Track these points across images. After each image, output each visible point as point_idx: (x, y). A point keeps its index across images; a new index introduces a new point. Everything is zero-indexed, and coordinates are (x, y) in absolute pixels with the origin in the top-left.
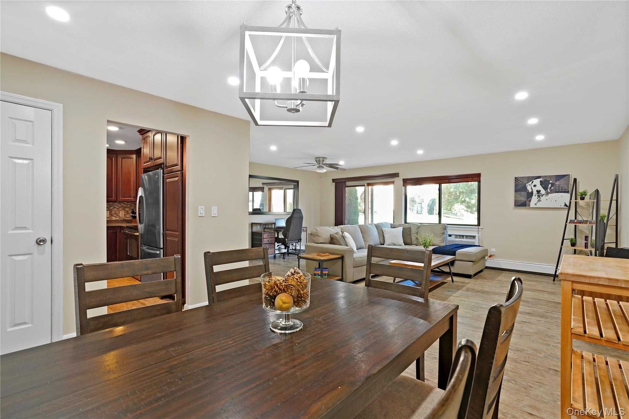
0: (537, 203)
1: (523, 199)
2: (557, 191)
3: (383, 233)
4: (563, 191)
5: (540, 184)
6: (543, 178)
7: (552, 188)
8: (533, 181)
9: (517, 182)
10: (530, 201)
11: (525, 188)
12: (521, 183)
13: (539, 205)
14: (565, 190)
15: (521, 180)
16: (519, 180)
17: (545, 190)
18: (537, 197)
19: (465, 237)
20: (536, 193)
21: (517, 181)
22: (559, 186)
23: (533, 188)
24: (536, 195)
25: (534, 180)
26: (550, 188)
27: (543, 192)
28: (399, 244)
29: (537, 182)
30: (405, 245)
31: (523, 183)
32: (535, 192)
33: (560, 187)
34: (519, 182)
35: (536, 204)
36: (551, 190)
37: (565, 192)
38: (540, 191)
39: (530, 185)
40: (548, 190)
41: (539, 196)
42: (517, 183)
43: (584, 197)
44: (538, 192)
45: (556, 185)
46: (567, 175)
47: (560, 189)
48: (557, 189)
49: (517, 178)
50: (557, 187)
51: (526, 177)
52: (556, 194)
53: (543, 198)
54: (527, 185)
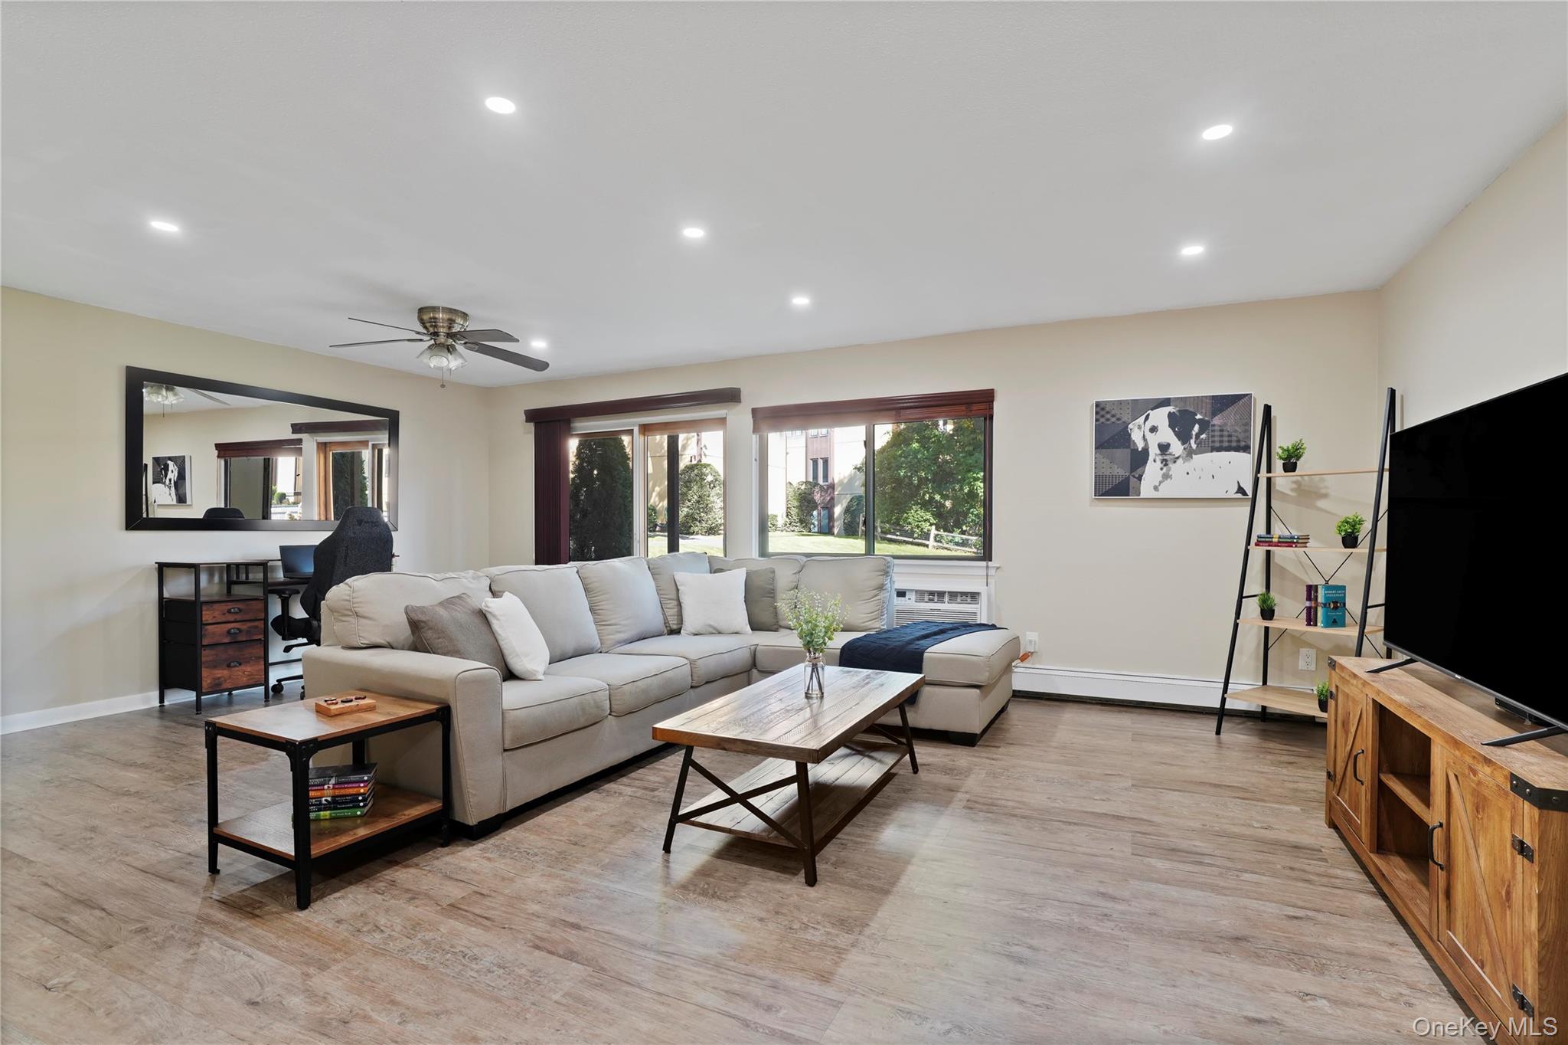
0: (1160, 483)
1: (1120, 472)
2: (1217, 445)
3: (678, 590)
4: (1234, 444)
5: (1168, 424)
6: (1176, 406)
7: (1203, 436)
8: (1148, 415)
9: (1103, 416)
10: (1140, 478)
11: (1124, 438)
12: (1113, 420)
13: (1166, 490)
14: (1238, 441)
15: (1113, 413)
16: (1108, 412)
17: (1183, 444)
18: (1159, 464)
19: (947, 598)
20: (1158, 452)
21: (1102, 413)
22: (1222, 431)
23: (1149, 435)
24: (1158, 459)
25: (1152, 410)
26: (1198, 436)
27: (1177, 447)
28: (732, 630)
29: (1160, 417)
30: (752, 630)
31: (1118, 419)
32: (1154, 451)
33: (1226, 433)
34: (1108, 416)
35: (1156, 488)
36: (1198, 444)
37: (1237, 449)
38: (1169, 445)
39: (1139, 427)
40: (1192, 441)
41: (1166, 460)
42: (1102, 420)
43: (1295, 464)
44: (1164, 448)
45: (1214, 425)
46: (1245, 396)
47: (1225, 439)
48: (1217, 439)
49: (1102, 406)
50: (1217, 433)
51: (1127, 402)
52: (1215, 454)
53: (1176, 469)
54: (1130, 426)
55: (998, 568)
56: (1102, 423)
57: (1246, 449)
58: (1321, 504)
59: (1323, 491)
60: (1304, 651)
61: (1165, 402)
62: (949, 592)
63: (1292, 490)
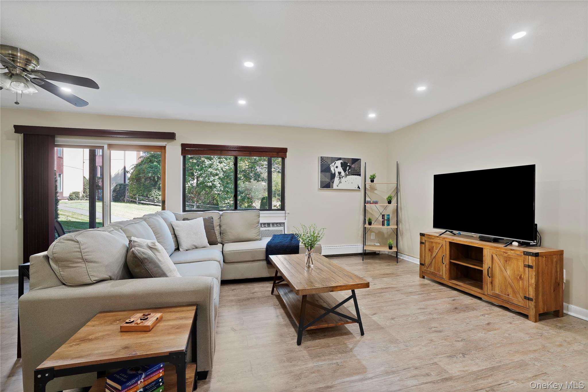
0: (339, 184)
1: (328, 180)
2: (353, 173)
4: (357, 173)
5: (340, 166)
6: (343, 160)
7: (350, 170)
8: (335, 162)
9: (323, 161)
10: (333, 182)
12: (326, 163)
13: (341, 187)
15: (326, 161)
16: (324, 160)
17: (345, 172)
18: (338, 178)
20: (338, 174)
21: (323, 160)
22: (354, 169)
23: (336, 169)
24: (338, 176)
25: (337, 161)
26: (348, 170)
27: (343, 173)
28: (203, 246)
29: (338, 163)
30: (210, 245)
31: (327, 163)
32: (337, 174)
33: (355, 170)
34: (324, 162)
35: (337, 186)
36: (348, 173)
37: (358, 175)
38: (341, 172)
39: (333, 166)
40: (347, 172)
41: (340, 177)
42: (323, 163)
43: (374, 180)
44: (340, 173)
45: (352, 167)
46: (360, 159)
47: (355, 172)
48: (353, 171)
49: (323, 158)
50: (353, 170)
51: (330, 158)
52: (353, 176)
53: (343, 180)
54: (330, 165)
55: (288, 213)
56: (326, 164)
57: (360, 175)
58: (376, 192)
59: (376, 188)
60: (372, 233)
61: (340, 159)
62: (272, 223)
63: (369, 188)
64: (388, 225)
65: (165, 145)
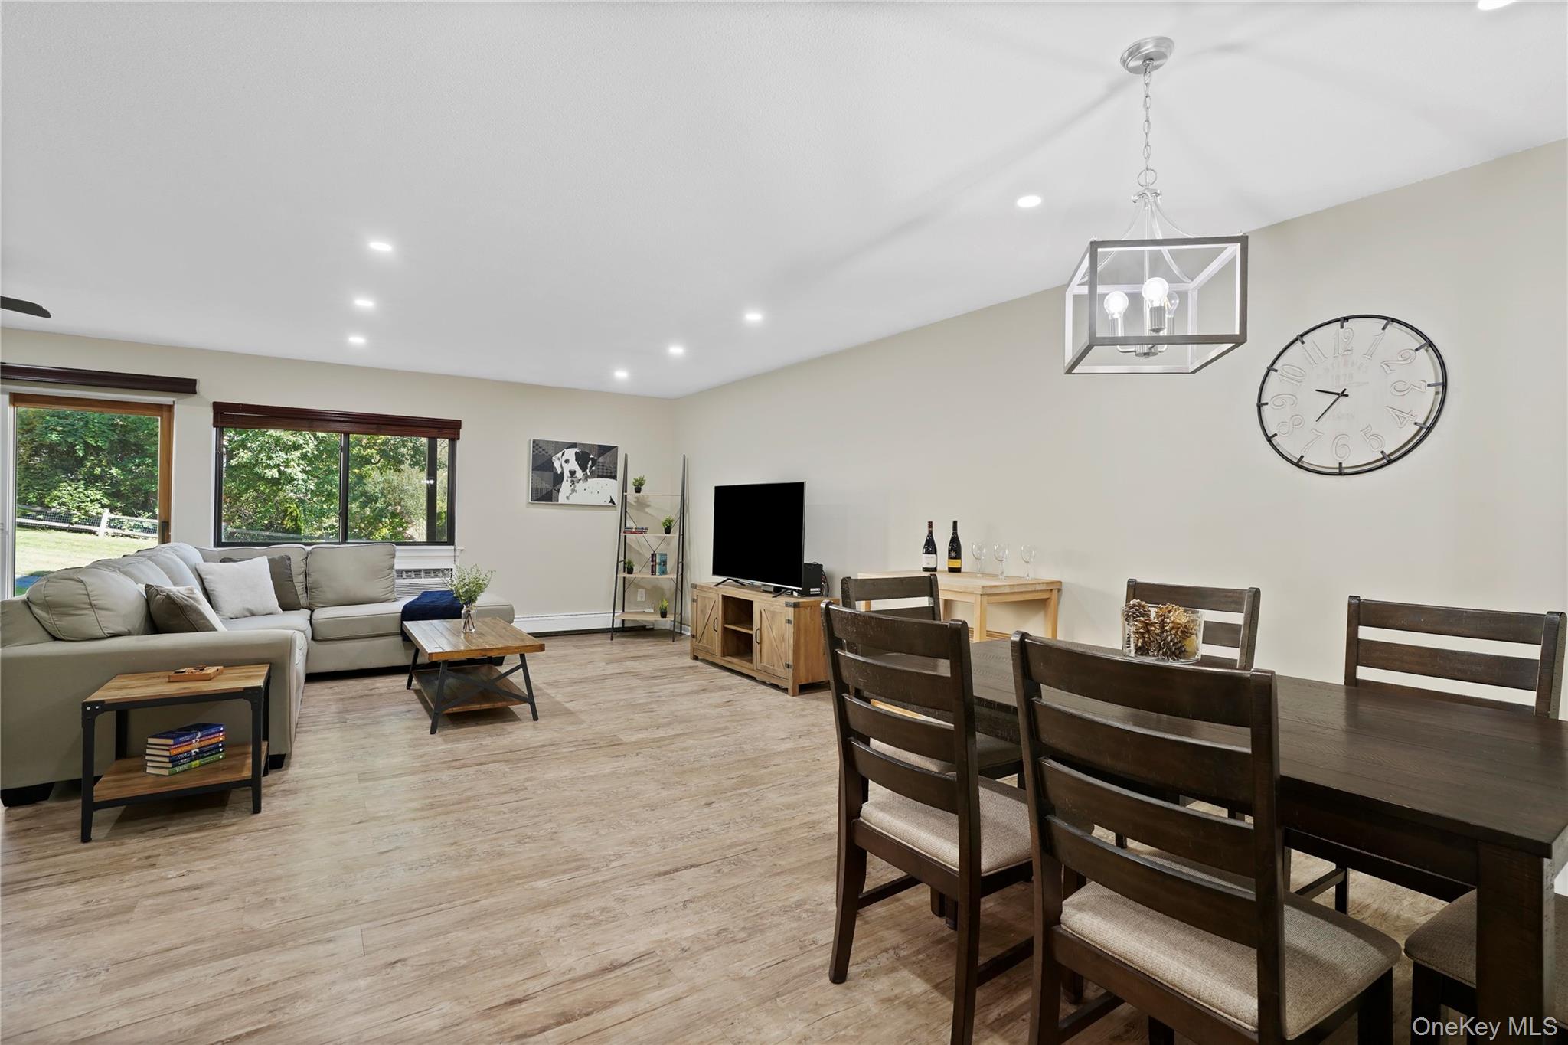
0: (570, 494)
1: (547, 486)
2: (600, 474)
3: (202, 579)
4: (609, 474)
5: (575, 458)
6: (580, 448)
7: (593, 468)
8: (564, 452)
9: (537, 450)
10: (558, 491)
11: (550, 465)
12: (543, 452)
13: (573, 500)
14: (611, 473)
15: (543, 448)
16: (540, 447)
17: (583, 472)
18: (569, 483)
19: (423, 574)
20: (569, 475)
21: (537, 447)
22: (603, 466)
23: (564, 465)
24: (569, 480)
25: (566, 449)
26: (591, 467)
27: (579, 474)
28: (268, 612)
29: (571, 454)
30: (283, 610)
31: (546, 452)
32: (567, 474)
33: (605, 467)
34: (541, 450)
35: (567, 498)
36: (591, 473)
37: (610, 477)
38: (575, 472)
39: (559, 459)
40: (588, 471)
41: (573, 481)
42: (537, 452)
43: (640, 489)
44: (572, 473)
45: (599, 462)
46: (615, 447)
47: (605, 471)
48: (600, 470)
49: (537, 442)
50: (601, 467)
51: (552, 442)
52: (599, 479)
53: (579, 486)
54: (554, 458)
55: (462, 550)
56: (543, 454)
57: (615, 478)
58: (647, 510)
59: (649, 503)
60: (640, 590)
61: (574, 445)
62: (424, 570)
63: (635, 502)
64: (664, 572)
65: (172, 403)
